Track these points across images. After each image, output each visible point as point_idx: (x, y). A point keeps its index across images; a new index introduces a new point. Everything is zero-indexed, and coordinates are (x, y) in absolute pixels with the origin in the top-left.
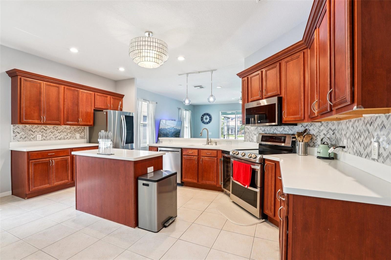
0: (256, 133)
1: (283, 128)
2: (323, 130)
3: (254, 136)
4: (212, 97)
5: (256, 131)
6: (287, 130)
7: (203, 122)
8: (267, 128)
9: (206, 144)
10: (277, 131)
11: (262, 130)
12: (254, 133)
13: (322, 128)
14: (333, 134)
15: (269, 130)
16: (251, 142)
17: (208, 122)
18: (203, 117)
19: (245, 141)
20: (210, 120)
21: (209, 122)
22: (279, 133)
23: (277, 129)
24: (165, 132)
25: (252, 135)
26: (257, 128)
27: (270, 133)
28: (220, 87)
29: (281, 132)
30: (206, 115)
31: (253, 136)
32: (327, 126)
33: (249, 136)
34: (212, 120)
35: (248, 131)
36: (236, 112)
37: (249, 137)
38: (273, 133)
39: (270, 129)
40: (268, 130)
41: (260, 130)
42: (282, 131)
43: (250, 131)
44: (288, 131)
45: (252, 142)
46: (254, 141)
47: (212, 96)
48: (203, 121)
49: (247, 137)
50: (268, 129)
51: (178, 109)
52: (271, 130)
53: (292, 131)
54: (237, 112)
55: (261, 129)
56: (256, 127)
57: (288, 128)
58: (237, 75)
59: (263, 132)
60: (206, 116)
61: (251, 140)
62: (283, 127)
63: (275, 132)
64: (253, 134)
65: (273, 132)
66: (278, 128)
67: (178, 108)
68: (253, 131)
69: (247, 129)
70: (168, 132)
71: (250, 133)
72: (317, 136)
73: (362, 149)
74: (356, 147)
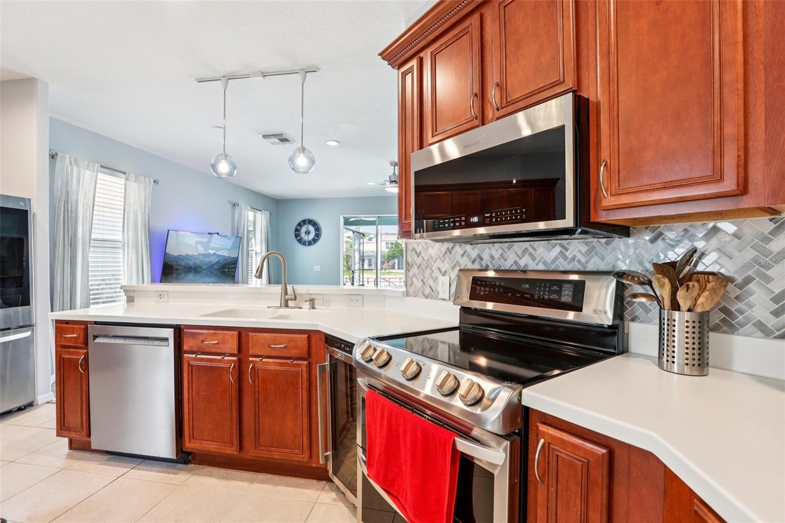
0: (445, 267)
1: (558, 249)
3: (441, 279)
4: (302, 155)
5: (447, 259)
6: (579, 257)
7: (300, 241)
8: (489, 248)
9: (280, 306)
10: (534, 258)
11: (469, 256)
12: (439, 269)
15: (497, 255)
16: (429, 301)
17: (312, 240)
18: (299, 228)
19: (407, 296)
20: (318, 236)
21: (315, 241)
22: (541, 267)
23: (531, 250)
24: (191, 263)
25: (434, 275)
26: (449, 251)
27: (502, 268)
28: (335, 144)
29: (553, 262)
30: (307, 223)
31: (435, 280)
33: (422, 277)
34: (321, 238)
35: (419, 260)
36: (378, 217)
37: (422, 281)
38: (515, 268)
39: (500, 251)
40: (492, 257)
41: (462, 256)
42: (556, 259)
43: (424, 260)
44: (583, 260)
45: (431, 298)
46: (440, 297)
47: (303, 149)
48: (299, 238)
49: (414, 280)
50: (494, 253)
51: (230, 206)
52: (505, 255)
53: (603, 258)
54: (381, 217)
55: (466, 251)
56: (448, 248)
57: (584, 249)
58: (382, 56)
59: (473, 262)
60: (306, 226)
61: (427, 291)
62: (561, 246)
63: (522, 263)
64: (436, 273)
65: (516, 263)
66: (534, 249)
67: (229, 202)
68: (436, 260)
69: (416, 253)
70: (198, 263)
71: (426, 268)
72: (748, 280)
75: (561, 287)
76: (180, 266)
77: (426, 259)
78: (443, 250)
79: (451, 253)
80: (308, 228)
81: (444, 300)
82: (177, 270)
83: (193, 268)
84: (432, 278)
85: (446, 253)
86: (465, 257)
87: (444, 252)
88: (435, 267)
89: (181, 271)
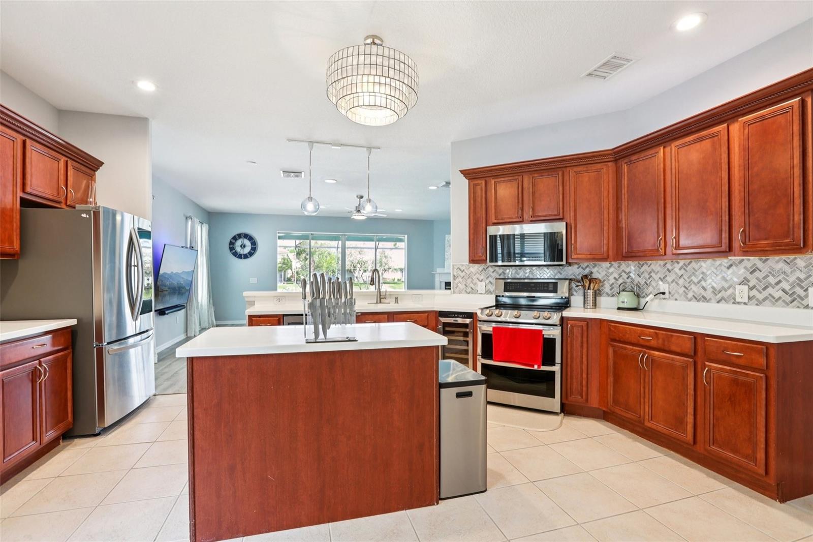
0: (482, 277)
2: (612, 273)
3: (479, 283)
5: (483, 274)
7: (236, 254)
9: (376, 302)
10: (532, 274)
11: (497, 273)
12: (478, 279)
13: (611, 270)
14: (628, 278)
16: (470, 295)
17: (248, 253)
18: (233, 241)
19: (454, 293)
20: (254, 249)
21: (251, 254)
23: (531, 270)
24: (175, 283)
25: (474, 282)
30: (242, 236)
31: (475, 284)
32: (619, 267)
33: (465, 283)
34: (259, 249)
35: (462, 274)
36: (311, 234)
37: (465, 285)
39: (515, 271)
41: (493, 272)
43: (466, 274)
44: (554, 274)
45: (472, 294)
46: (479, 292)
47: (369, 201)
48: (234, 251)
49: (459, 285)
50: (511, 271)
51: (184, 218)
53: (561, 274)
55: (495, 270)
56: (484, 269)
58: (462, 172)
59: (500, 275)
60: (241, 240)
61: (469, 290)
64: (476, 281)
65: (523, 276)
66: (533, 270)
67: (184, 215)
68: (476, 274)
69: (460, 270)
70: (182, 283)
71: (468, 278)
72: (604, 281)
73: (708, 294)
74: (694, 292)
75: (548, 284)
76: (165, 286)
77: (468, 273)
78: (481, 269)
79: (485, 271)
80: (243, 242)
81: (481, 294)
82: (162, 291)
83: (177, 289)
84: (473, 283)
85: (482, 270)
86: (495, 273)
87: (481, 270)
88: (474, 277)
89: (166, 292)
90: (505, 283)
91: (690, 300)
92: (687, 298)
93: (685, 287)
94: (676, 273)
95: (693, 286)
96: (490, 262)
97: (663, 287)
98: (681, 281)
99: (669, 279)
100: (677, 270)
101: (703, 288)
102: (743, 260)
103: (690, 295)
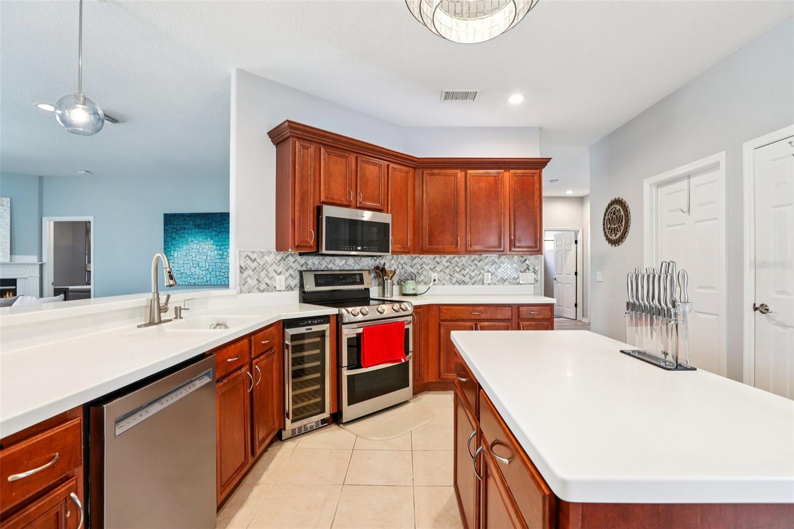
0: (280, 269)
1: (344, 261)
2: (393, 264)
3: (278, 277)
5: (282, 264)
6: (352, 264)
8: (312, 258)
10: (335, 265)
11: (299, 263)
12: (275, 271)
13: (393, 262)
14: (402, 269)
15: (316, 262)
16: (265, 294)
19: (240, 293)
22: (338, 268)
23: (333, 261)
25: (270, 275)
26: (283, 259)
27: (320, 269)
29: (343, 266)
31: (271, 278)
32: (397, 259)
33: (257, 277)
35: (255, 264)
37: (257, 280)
38: (326, 269)
39: (318, 261)
40: (314, 264)
41: (294, 262)
42: (344, 265)
43: (259, 264)
44: (353, 265)
45: (268, 291)
46: (277, 289)
49: (249, 280)
50: (314, 261)
52: (321, 263)
53: (359, 265)
56: (283, 257)
57: (353, 261)
59: (302, 266)
61: (263, 286)
62: (345, 259)
63: (329, 267)
64: (273, 274)
65: (326, 266)
66: (335, 261)
68: (272, 264)
69: (251, 259)
71: (262, 270)
73: (467, 279)
74: (457, 278)
75: (355, 276)
77: (262, 264)
78: (279, 258)
79: (285, 260)
81: (280, 291)
84: (268, 277)
85: (281, 260)
86: (296, 263)
87: (279, 259)
88: (270, 269)
90: (315, 276)
91: (454, 284)
92: (452, 283)
93: (450, 275)
94: (443, 265)
95: (456, 274)
96: (326, 250)
97: (434, 275)
98: (447, 271)
99: (438, 269)
100: (444, 262)
101: (463, 275)
102: (487, 257)
103: (454, 280)
